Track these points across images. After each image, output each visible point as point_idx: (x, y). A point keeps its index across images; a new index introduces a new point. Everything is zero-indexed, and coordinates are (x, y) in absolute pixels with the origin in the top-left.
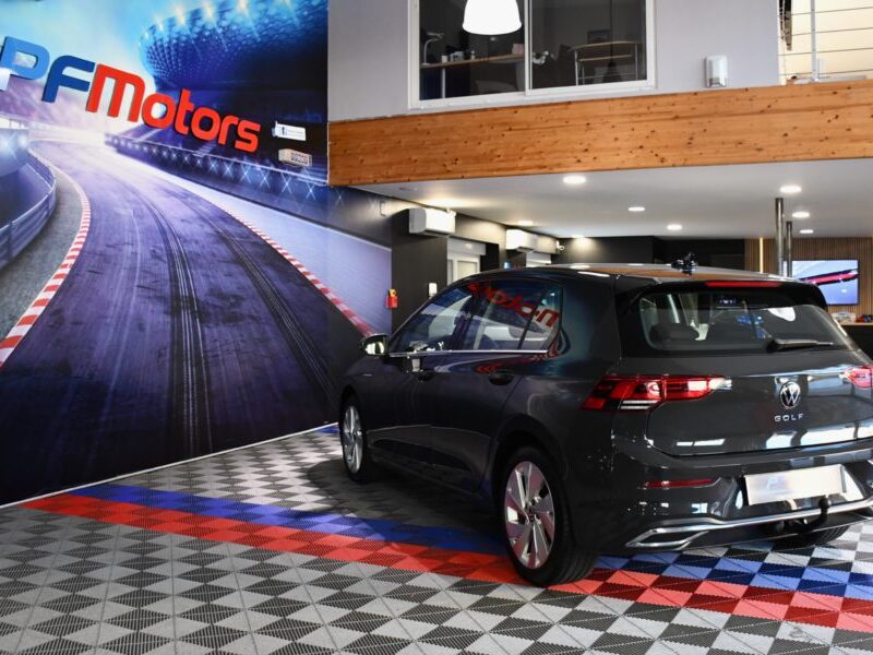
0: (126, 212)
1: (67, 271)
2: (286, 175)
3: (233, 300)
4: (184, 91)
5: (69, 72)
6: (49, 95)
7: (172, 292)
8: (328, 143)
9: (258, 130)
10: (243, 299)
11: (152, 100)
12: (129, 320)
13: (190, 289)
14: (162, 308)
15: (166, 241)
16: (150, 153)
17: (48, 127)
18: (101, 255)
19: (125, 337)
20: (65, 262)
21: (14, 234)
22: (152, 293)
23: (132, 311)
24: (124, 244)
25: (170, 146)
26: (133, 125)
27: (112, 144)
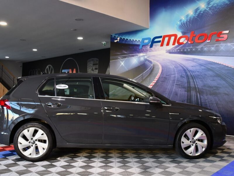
0: (172, 67)
1: (155, 82)
3: (214, 88)
5: (156, 40)
7: (188, 86)
9: (228, 32)
10: (220, 88)
11: (180, 38)
12: (173, 93)
13: (195, 85)
14: (184, 90)
15: (186, 73)
16: (180, 51)
17: (151, 53)
18: (164, 78)
20: (155, 80)
21: (144, 75)
22: (180, 86)
23: (174, 90)
24: (171, 74)
25: (187, 48)
26: (174, 46)
27: (168, 52)
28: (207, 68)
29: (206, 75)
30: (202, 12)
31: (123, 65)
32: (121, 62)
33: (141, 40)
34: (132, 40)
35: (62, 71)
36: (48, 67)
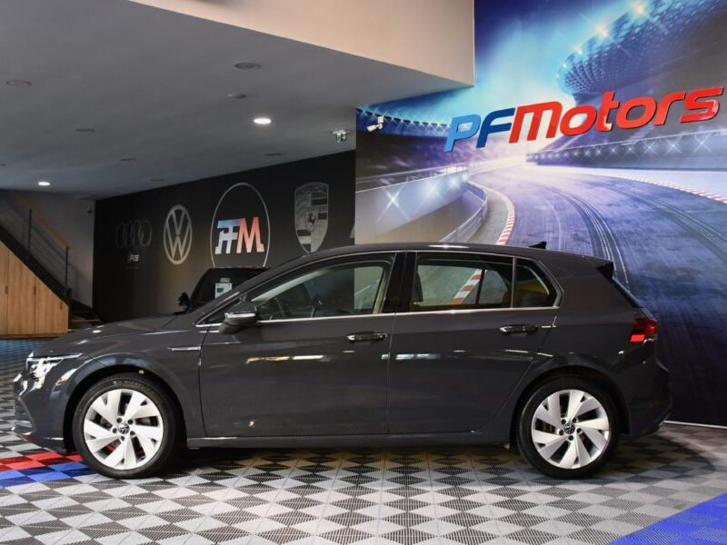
0: (546, 208)
3: (679, 274)
5: (496, 122)
6: (482, 142)
11: (572, 113)
15: (590, 225)
16: (571, 156)
17: (481, 163)
18: (524, 242)
21: (460, 235)
24: (546, 232)
25: (593, 146)
26: (552, 140)
27: (533, 160)
28: (656, 209)
29: (651, 231)
30: (637, 30)
31: (397, 205)
32: (389, 194)
33: (449, 123)
34: (421, 124)
35: (216, 224)
36: (172, 212)
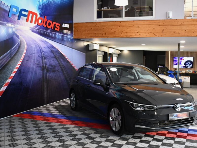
0: (33, 46)
1: (22, 60)
2: (65, 36)
4: (45, 16)
5: (23, 13)
6: (19, 18)
7: (42, 65)
8: (73, 28)
9: (59, 25)
10: (56, 66)
11: (39, 19)
12: (34, 72)
13: (46, 64)
15: (41, 53)
16: (38, 31)
17: (19, 26)
18: (29, 56)
19: (33, 76)
20: (22, 58)
21: (12, 52)
22: (38, 65)
23: (34, 70)
25: (42, 30)
